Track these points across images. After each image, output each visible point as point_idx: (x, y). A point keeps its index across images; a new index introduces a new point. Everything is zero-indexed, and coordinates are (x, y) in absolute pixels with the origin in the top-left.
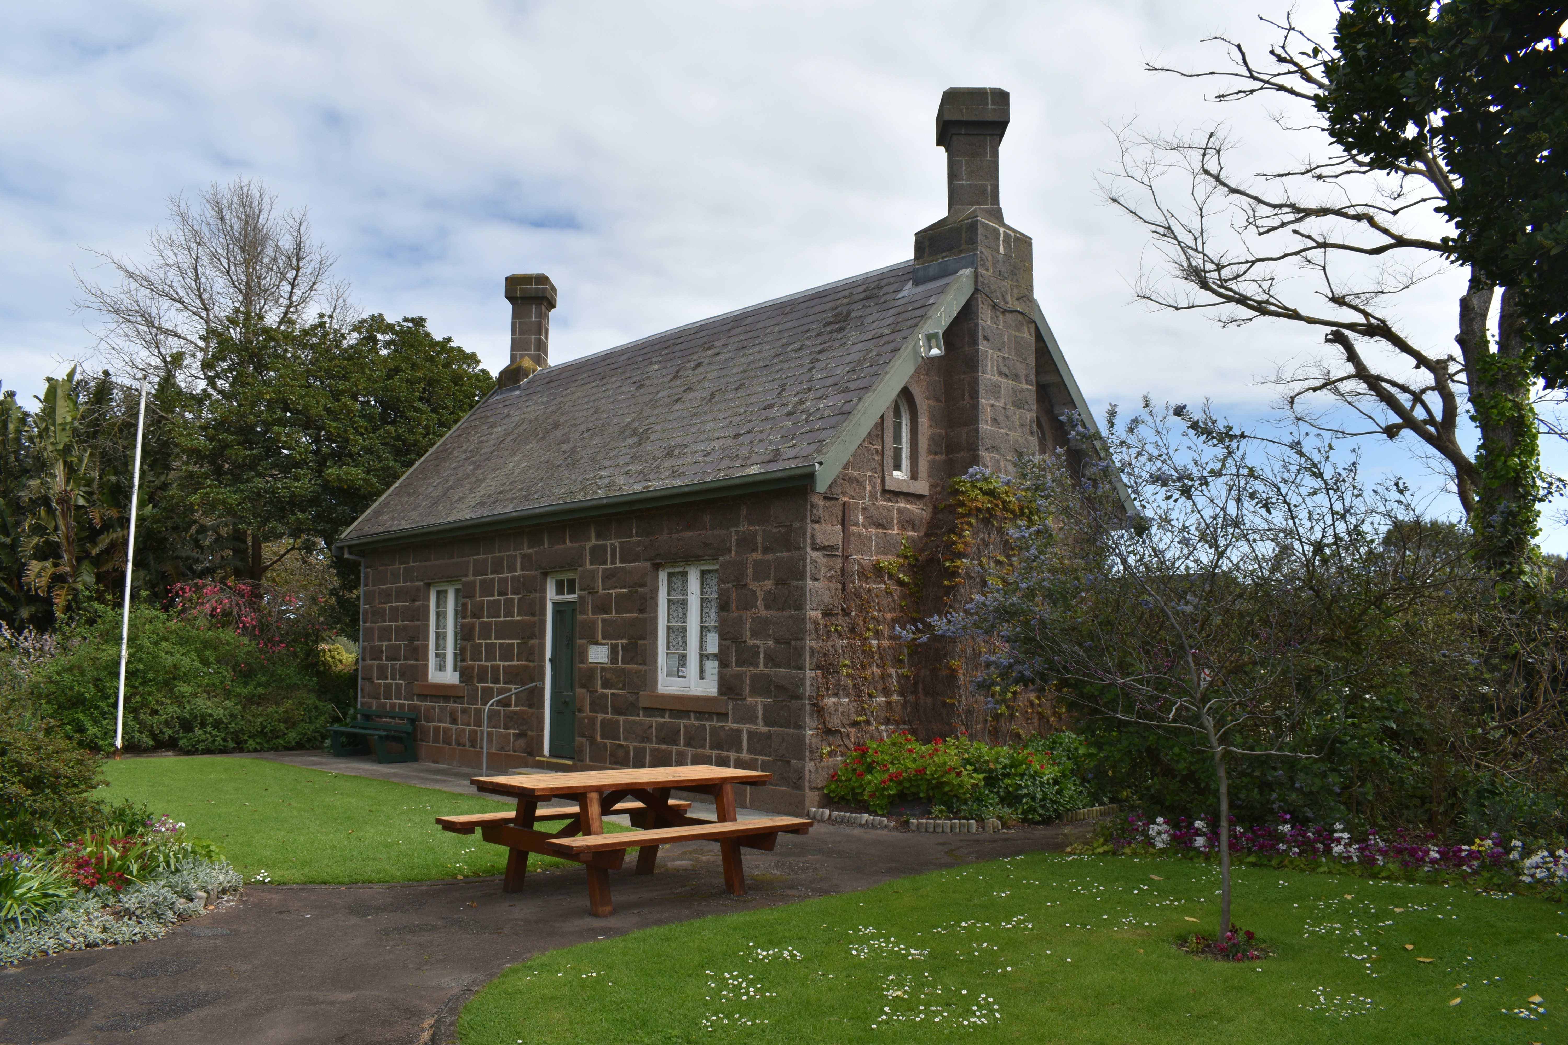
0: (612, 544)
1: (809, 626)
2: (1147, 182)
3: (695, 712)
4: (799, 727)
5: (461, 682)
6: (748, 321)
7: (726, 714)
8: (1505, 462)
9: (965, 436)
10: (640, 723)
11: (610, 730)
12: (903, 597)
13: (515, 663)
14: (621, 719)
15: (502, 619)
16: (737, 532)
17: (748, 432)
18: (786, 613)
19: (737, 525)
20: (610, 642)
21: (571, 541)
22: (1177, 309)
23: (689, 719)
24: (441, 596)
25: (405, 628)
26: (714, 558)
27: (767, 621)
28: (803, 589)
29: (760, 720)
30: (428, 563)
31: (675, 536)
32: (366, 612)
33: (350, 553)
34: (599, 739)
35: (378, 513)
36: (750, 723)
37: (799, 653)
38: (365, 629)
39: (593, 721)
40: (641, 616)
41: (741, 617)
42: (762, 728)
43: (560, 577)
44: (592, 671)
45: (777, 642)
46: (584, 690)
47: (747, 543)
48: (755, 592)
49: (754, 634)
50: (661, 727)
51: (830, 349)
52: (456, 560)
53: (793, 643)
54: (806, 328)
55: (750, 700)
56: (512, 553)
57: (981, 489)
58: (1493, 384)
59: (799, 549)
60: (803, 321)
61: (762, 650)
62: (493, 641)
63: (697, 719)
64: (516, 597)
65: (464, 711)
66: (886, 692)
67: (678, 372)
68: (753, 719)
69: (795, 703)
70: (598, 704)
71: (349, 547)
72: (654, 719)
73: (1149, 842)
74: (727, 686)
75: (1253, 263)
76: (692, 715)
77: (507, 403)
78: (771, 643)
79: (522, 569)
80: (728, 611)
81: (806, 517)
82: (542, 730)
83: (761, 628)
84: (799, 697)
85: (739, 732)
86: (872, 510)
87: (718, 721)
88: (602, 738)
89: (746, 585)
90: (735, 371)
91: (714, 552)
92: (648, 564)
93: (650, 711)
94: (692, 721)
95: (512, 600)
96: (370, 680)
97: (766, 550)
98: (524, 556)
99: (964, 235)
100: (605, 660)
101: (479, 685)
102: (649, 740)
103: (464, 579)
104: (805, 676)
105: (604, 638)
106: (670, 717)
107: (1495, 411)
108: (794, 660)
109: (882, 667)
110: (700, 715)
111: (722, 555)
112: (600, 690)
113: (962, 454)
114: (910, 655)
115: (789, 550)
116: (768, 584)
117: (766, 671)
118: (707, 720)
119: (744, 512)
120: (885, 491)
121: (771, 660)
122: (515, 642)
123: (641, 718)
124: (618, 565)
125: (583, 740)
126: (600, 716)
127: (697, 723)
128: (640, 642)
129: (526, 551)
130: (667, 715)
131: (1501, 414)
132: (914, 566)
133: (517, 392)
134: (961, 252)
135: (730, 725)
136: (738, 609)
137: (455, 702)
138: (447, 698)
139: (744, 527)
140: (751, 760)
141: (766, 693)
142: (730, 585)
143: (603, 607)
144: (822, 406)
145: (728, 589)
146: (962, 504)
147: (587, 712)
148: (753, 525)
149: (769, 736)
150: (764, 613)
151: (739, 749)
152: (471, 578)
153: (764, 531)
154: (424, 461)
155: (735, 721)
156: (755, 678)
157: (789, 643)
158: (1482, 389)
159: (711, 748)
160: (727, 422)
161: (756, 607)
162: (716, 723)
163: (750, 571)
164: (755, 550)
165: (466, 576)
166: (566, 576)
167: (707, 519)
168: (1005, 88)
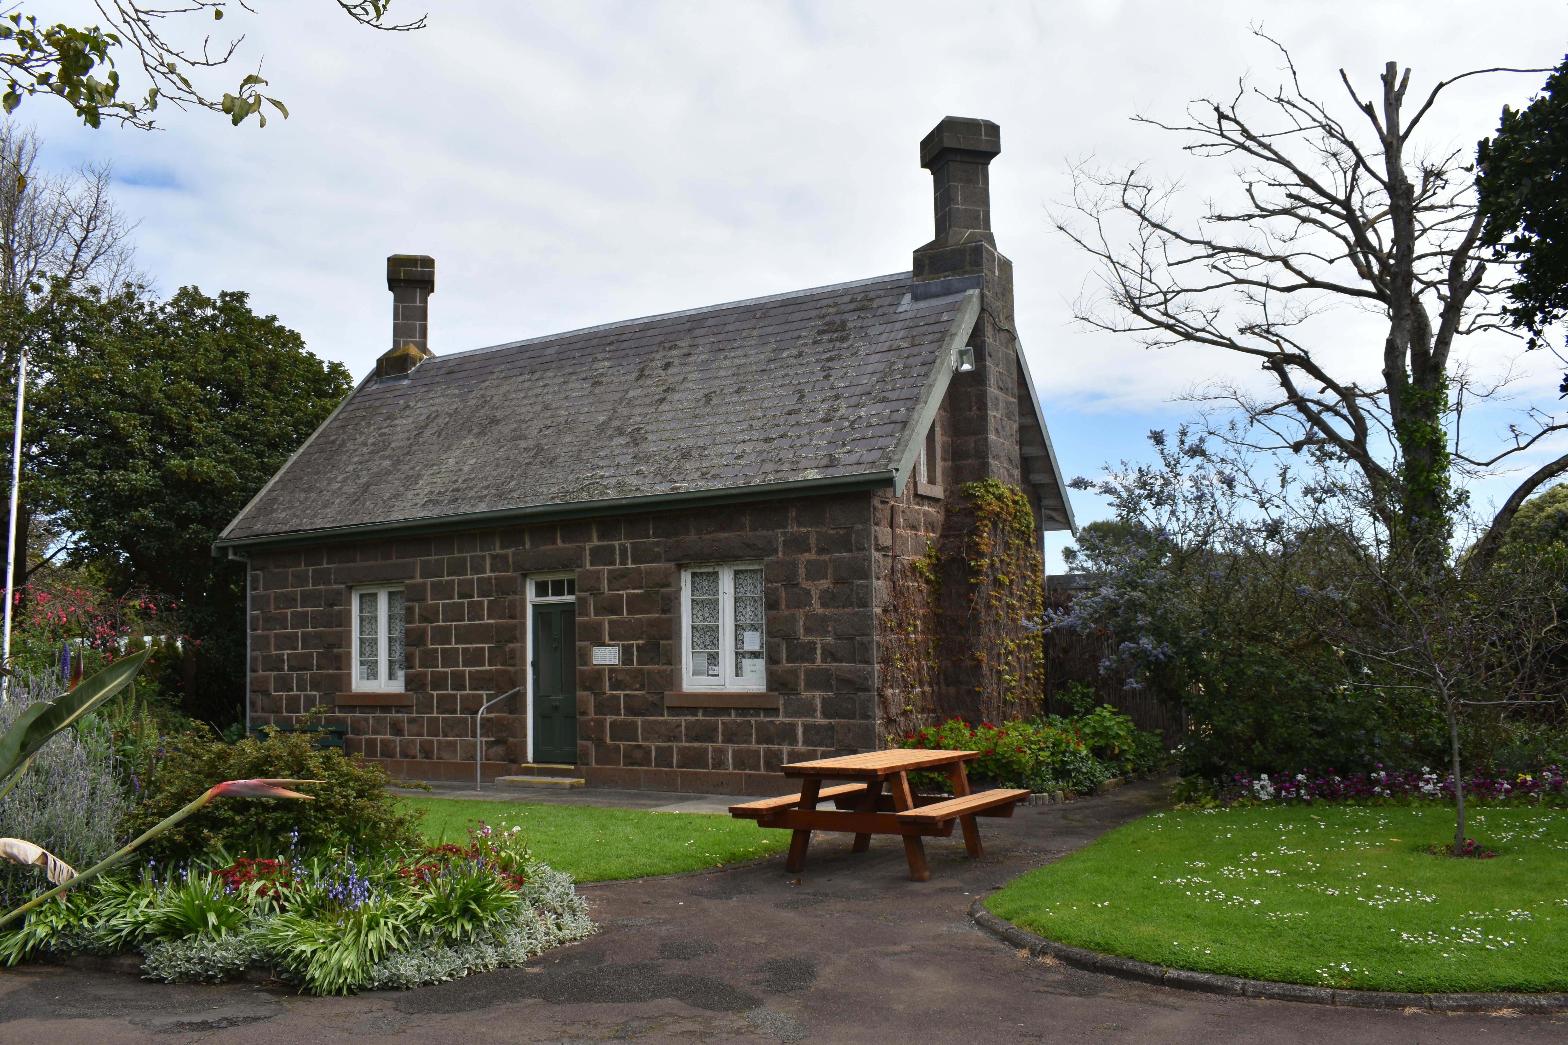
0: (620, 545)
1: (876, 622)
2: (1095, 214)
3: (736, 709)
4: (866, 717)
5: (406, 689)
6: (710, 322)
7: (777, 710)
8: (1427, 477)
9: (973, 445)
10: (665, 723)
11: (623, 731)
12: (929, 594)
13: (487, 668)
14: (639, 720)
15: (466, 622)
16: (784, 534)
17: (782, 436)
18: (848, 610)
19: (784, 527)
20: (620, 643)
21: (564, 542)
22: (1115, 331)
23: (730, 715)
24: (369, 600)
25: (318, 635)
26: (758, 558)
27: (824, 619)
28: (868, 587)
29: (818, 713)
30: (352, 565)
31: (704, 537)
32: (255, 619)
33: (235, 554)
34: (608, 741)
35: (265, 509)
36: (806, 716)
37: (865, 647)
38: (255, 638)
39: (600, 724)
40: (664, 616)
41: (794, 615)
42: (820, 720)
43: (541, 578)
44: (598, 672)
45: (838, 637)
46: (588, 693)
47: (797, 544)
48: (809, 591)
49: (808, 631)
50: (690, 726)
51: (839, 357)
52: (394, 561)
53: (858, 638)
54: (796, 334)
55: (805, 694)
56: (478, 553)
57: (993, 494)
58: (1414, 411)
59: (864, 549)
60: (786, 327)
61: (819, 646)
62: (453, 646)
63: (738, 715)
64: (486, 600)
65: (411, 721)
66: (921, 684)
67: (642, 370)
68: (811, 712)
69: (862, 695)
70: (606, 706)
71: (234, 547)
72: (683, 718)
73: (1255, 797)
74: (775, 681)
75: (1178, 293)
76: (733, 712)
77: (398, 393)
78: (830, 639)
79: (492, 571)
80: (776, 609)
81: (869, 520)
82: (525, 736)
83: (817, 625)
84: (867, 690)
85: (793, 726)
86: (907, 511)
87: (765, 716)
88: (612, 739)
89: (797, 584)
90: (722, 373)
91: (756, 552)
92: (672, 565)
93: (675, 710)
94: (733, 718)
95: (481, 603)
96: (266, 693)
97: (821, 551)
98: (494, 557)
99: (968, 257)
100: (615, 661)
101: (435, 693)
102: (677, 739)
103: (408, 582)
104: (873, 669)
105: (611, 639)
106: (703, 715)
107: (1419, 435)
108: (861, 653)
109: (918, 660)
110: (743, 711)
111: (768, 556)
112: (609, 692)
113: (970, 461)
114: (934, 648)
115: (850, 551)
116: (825, 584)
117: (825, 665)
118: (752, 716)
119: (793, 513)
120: (916, 495)
121: (830, 654)
122: (486, 646)
123: (666, 717)
124: (630, 565)
125: (589, 743)
126: (609, 719)
127: (739, 719)
128: (662, 642)
129: (498, 551)
130: (700, 713)
131: (1423, 438)
132: (936, 565)
133: (406, 382)
134: (965, 272)
135: (781, 719)
136: (788, 607)
137: (398, 712)
138: (386, 708)
139: (793, 529)
140: (808, 751)
141: (827, 687)
142: (779, 585)
143: (613, 608)
144: (862, 414)
145: (777, 588)
146: (980, 508)
147: (592, 714)
148: (804, 526)
149: (831, 727)
150: (820, 611)
151: (793, 741)
152: (418, 580)
153: (817, 532)
154: (303, 454)
155: (787, 715)
156: (809, 674)
157: (852, 639)
158: (1405, 416)
159: (758, 742)
160: (745, 425)
161: (811, 605)
162: (762, 718)
163: (802, 571)
164: (809, 550)
165: (412, 578)
166: (549, 578)
167: (746, 520)
168: (996, 122)
